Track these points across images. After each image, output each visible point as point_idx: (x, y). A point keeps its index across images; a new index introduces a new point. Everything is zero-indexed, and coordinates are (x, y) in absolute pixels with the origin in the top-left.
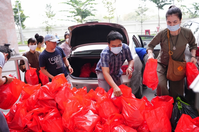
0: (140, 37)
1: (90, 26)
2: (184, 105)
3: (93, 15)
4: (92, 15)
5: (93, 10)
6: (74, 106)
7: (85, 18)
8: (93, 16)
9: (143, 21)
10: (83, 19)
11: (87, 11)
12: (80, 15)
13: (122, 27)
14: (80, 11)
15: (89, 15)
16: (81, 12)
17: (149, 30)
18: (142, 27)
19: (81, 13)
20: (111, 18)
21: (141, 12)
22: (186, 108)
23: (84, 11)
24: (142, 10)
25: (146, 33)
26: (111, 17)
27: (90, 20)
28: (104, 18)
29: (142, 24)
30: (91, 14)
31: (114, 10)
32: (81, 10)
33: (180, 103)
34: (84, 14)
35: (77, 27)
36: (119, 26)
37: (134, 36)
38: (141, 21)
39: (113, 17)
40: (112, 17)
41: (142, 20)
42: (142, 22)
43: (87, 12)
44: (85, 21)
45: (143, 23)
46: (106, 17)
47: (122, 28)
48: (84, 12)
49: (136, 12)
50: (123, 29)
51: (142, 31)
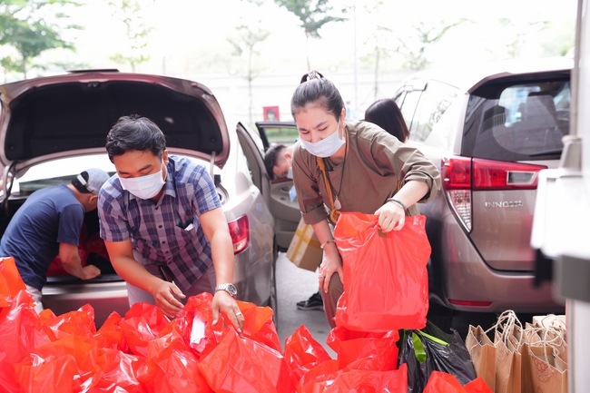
1: (87, 84)
2: (432, 347)
3: (70, 47)
4: (65, 46)
5: (69, 28)
7: (36, 54)
8: (67, 50)
9: (253, 75)
10: (30, 59)
11: (46, 30)
12: (12, 44)
14: (15, 27)
15: (53, 47)
16: (20, 31)
17: (277, 108)
18: (250, 95)
19: (20, 35)
20: (139, 62)
21: (248, 44)
23: (34, 29)
24: (250, 36)
25: (266, 118)
26: (139, 58)
27: (57, 65)
28: (111, 58)
29: (250, 87)
30: (60, 44)
31: (149, 31)
32: (19, 24)
34: (33, 42)
35: (35, 88)
38: (246, 74)
39: (145, 57)
40: (142, 59)
41: (250, 72)
42: (250, 80)
43: (43, 33)
44: (36, 66)
45: (253, 83)
46: (121, 57)
47: (204, 96)
48: (30, 34)
49: (231, 42)
51: (253, 111)
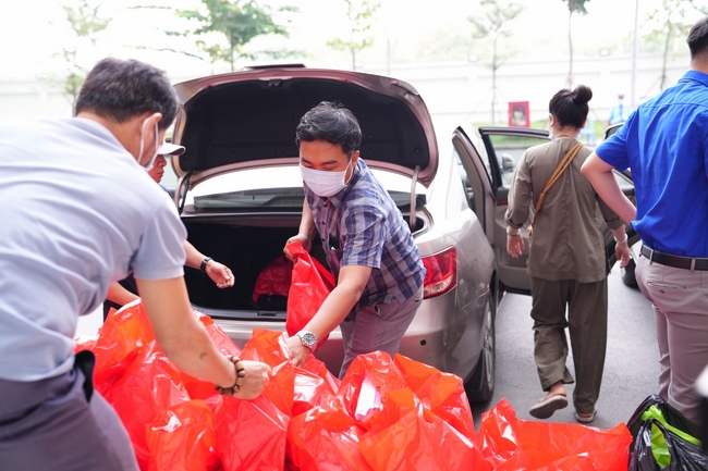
0: (485, 135)
1: (267, 82)
2: (680, 446)
3: (282, 32)
4: (277, 31)
5: (282, 10)
6: (192, 451)
7: (245, 41)
8: (279, 35)
9: (498, 62)
10: (239, 46)
11: (256, 12)
12: (222, 31)
13: (410, 93)
14: (225, 11)
15: (264, 32)
16: (229, 15)
17: (526, 104)
18: (494, 87)
19: (230, 19)
20: (361, 48)
21: (494, 23)
22: (690, 458)
23: (244, 12)
24: (497, 12)
25: (512, 117)
26: (361, 44)
28: (328, 44)
29: (494, 77)
30: (271, 27)
31: (374, 10)
32: (229, 7)
33: (660, 432)
34: (242, 27)
35: (210, 87)
36: (396, 85)
37: (460, 129)
38: (490, 61)
39: (368, 41)
40: (364, 44)
41: (495, 58)
42: (495, 68)
43: (254, 16)
44: (245, 55)
45: (498, 72)
46: (340, 42)
47: (407, 97)
48: (240, 18)
49: (472, 21)
50: (412, 98)
51: (496, 108)
